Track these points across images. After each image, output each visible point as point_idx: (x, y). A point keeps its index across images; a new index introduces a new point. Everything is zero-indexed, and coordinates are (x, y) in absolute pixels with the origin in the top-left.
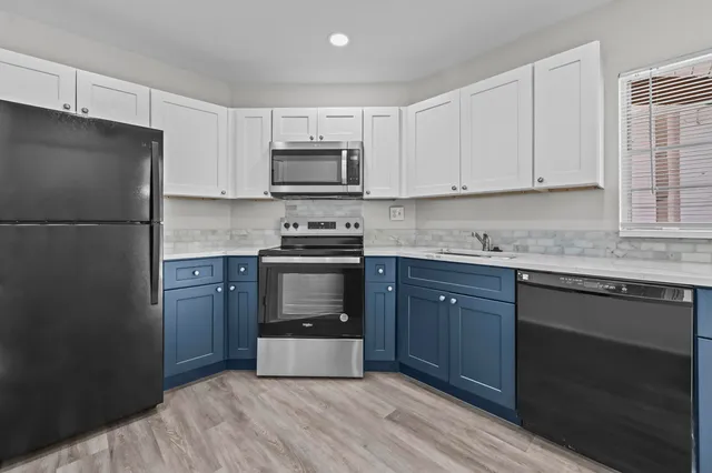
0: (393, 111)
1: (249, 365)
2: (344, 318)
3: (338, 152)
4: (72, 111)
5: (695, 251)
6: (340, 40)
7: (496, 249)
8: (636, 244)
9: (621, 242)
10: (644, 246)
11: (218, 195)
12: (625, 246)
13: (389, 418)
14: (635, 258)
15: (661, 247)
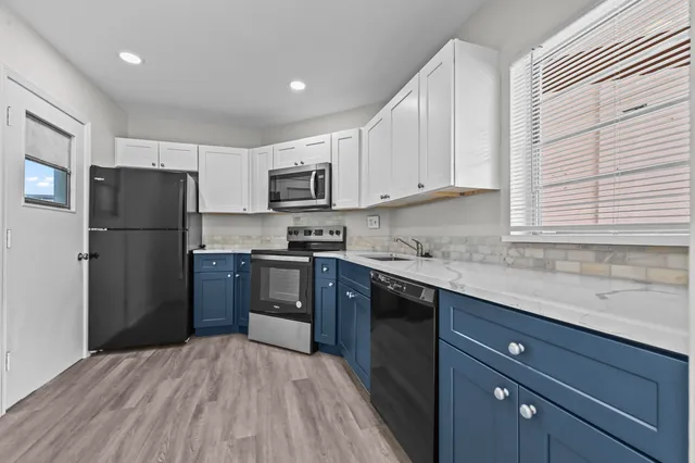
0: (353, 132)
1: (244, 330)
2: (299, 305)
3: (309, 173)
4: (156, 167)
5: (566, 260)
6: (298, 86)
7: (427, 255)
8: (521, 250)
9: (510, 248)
10: (528, 252)
11: (241, 211)
12: (513, 252)
13: (295, 382)
14: (520, 267)
15: (539, 254)
